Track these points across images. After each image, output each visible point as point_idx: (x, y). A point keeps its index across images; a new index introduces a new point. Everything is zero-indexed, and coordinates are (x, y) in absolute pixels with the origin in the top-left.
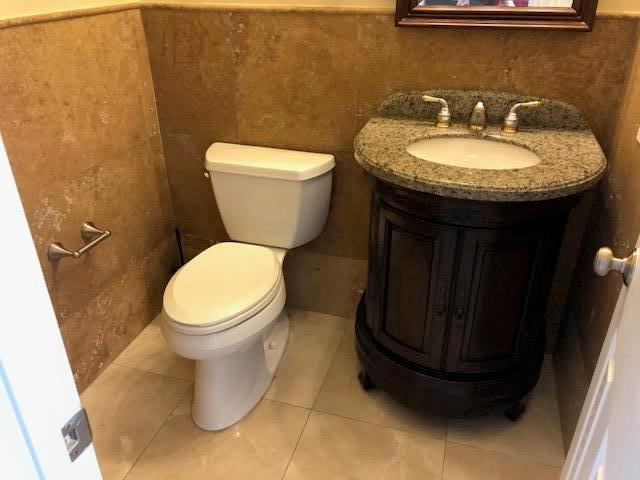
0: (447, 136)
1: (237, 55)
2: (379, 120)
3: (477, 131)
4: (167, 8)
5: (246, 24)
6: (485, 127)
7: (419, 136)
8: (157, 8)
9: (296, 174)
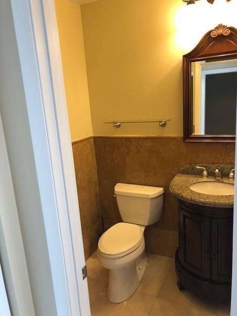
0: (206, 181)
1: (127, 152)
2: (180, 175)
3: (218, 180)
4: (102, 137)
5: (130, 142)
6: (222, 178)
7: (195, 182)
8: (99, 137)
9: (148, 195)
